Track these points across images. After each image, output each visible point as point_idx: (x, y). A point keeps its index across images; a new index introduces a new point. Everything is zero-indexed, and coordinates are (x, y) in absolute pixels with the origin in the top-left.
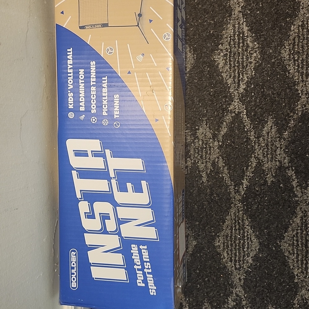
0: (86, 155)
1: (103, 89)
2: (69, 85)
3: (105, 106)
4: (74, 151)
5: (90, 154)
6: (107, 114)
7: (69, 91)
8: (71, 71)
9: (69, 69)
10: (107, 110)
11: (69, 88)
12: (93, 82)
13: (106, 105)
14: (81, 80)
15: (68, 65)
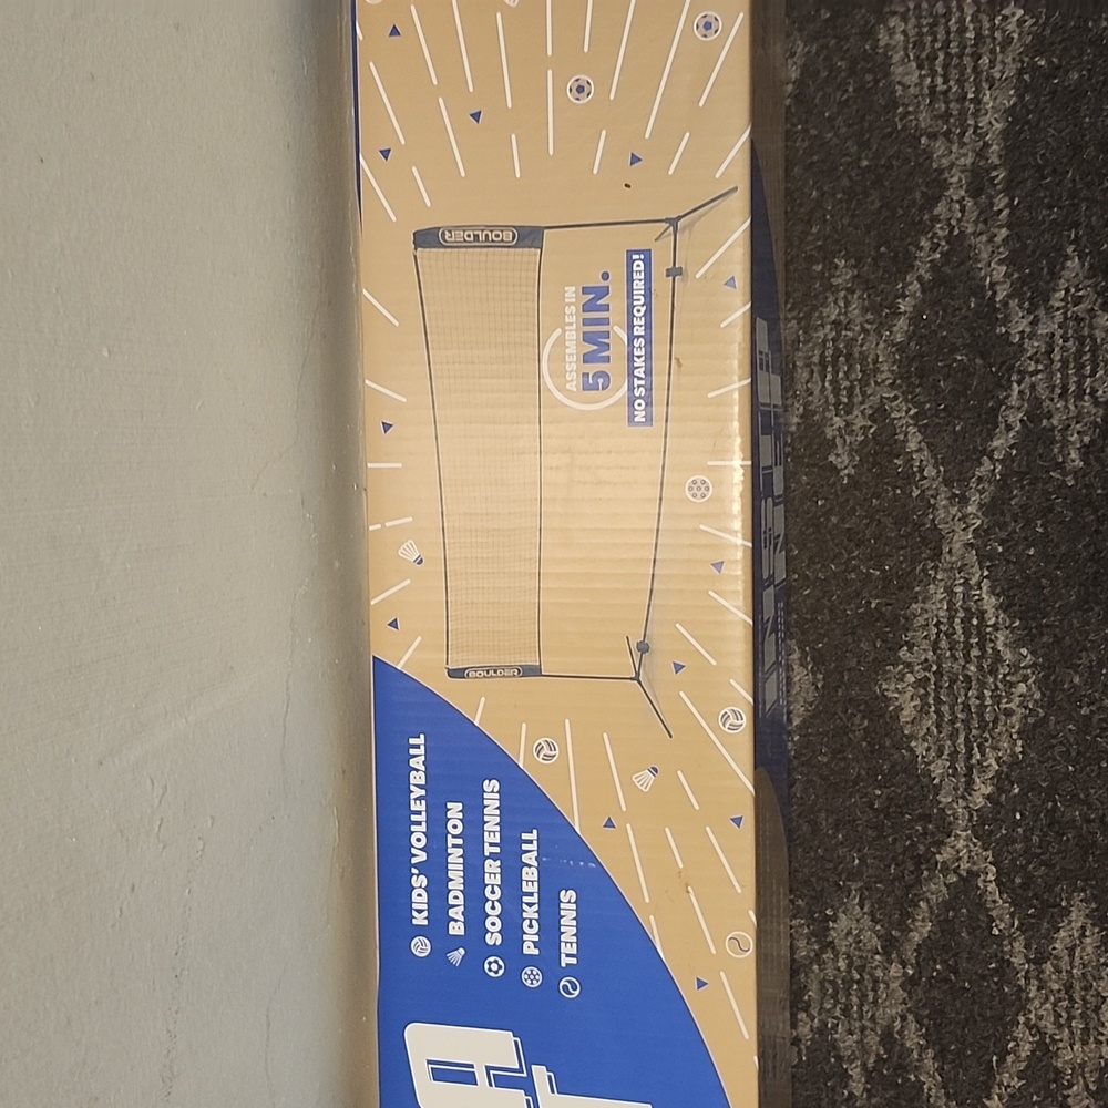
0: (470, 1079)
1: (525, 869)
2: (414, 851)
3: (531, 926)
4: (429, 1062)
5: (481, 1075)
6: (536, 952)
7: (414, 871)
8: (422, 806)
9: (416, 799)
10: (536, 938)
11: (414, 861)
12: (491, 844)
13: (534, 922)
14: (454, 836)
15: (412, 788)
